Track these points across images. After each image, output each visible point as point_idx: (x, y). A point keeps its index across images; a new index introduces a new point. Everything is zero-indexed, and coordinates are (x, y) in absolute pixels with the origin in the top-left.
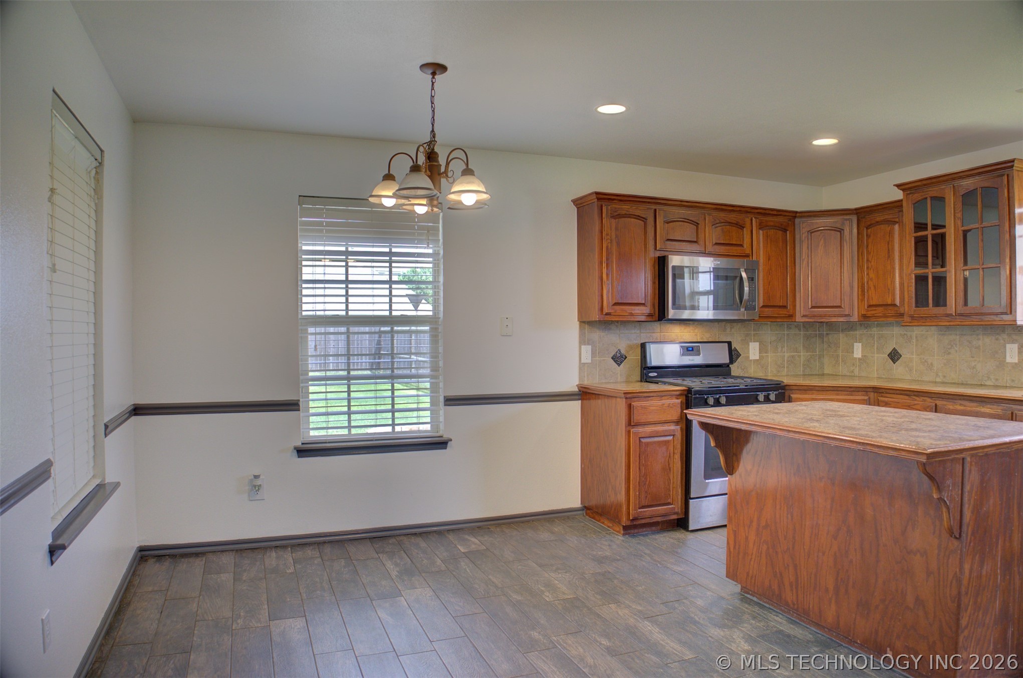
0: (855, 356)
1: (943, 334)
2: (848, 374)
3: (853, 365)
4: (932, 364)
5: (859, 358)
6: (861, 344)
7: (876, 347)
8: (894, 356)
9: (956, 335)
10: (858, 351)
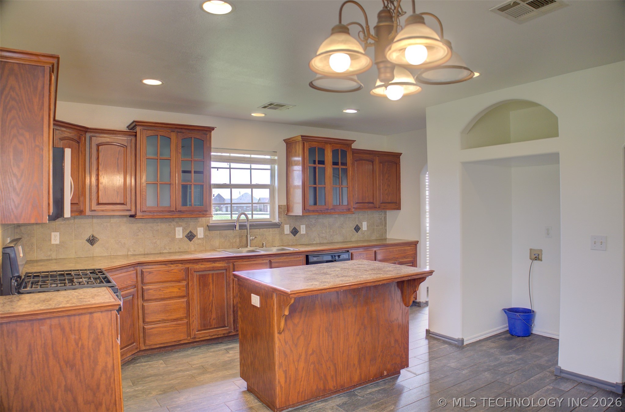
0: (53, 242)
1: (132, 223)
2: (46, 258)
3: (51, 250)
4: (125, 244)
5: (56, 245)
6: (58, 233)
7: (74, 235)
8: (92, 241)
9: (143, 223)
10: (56, 238)
